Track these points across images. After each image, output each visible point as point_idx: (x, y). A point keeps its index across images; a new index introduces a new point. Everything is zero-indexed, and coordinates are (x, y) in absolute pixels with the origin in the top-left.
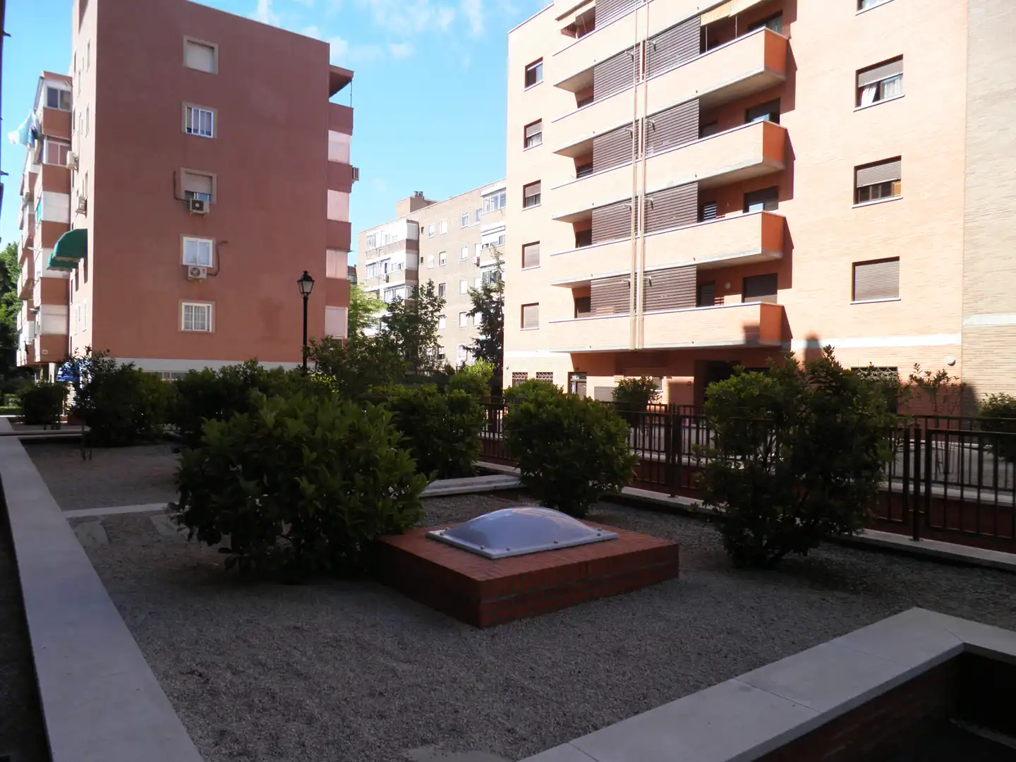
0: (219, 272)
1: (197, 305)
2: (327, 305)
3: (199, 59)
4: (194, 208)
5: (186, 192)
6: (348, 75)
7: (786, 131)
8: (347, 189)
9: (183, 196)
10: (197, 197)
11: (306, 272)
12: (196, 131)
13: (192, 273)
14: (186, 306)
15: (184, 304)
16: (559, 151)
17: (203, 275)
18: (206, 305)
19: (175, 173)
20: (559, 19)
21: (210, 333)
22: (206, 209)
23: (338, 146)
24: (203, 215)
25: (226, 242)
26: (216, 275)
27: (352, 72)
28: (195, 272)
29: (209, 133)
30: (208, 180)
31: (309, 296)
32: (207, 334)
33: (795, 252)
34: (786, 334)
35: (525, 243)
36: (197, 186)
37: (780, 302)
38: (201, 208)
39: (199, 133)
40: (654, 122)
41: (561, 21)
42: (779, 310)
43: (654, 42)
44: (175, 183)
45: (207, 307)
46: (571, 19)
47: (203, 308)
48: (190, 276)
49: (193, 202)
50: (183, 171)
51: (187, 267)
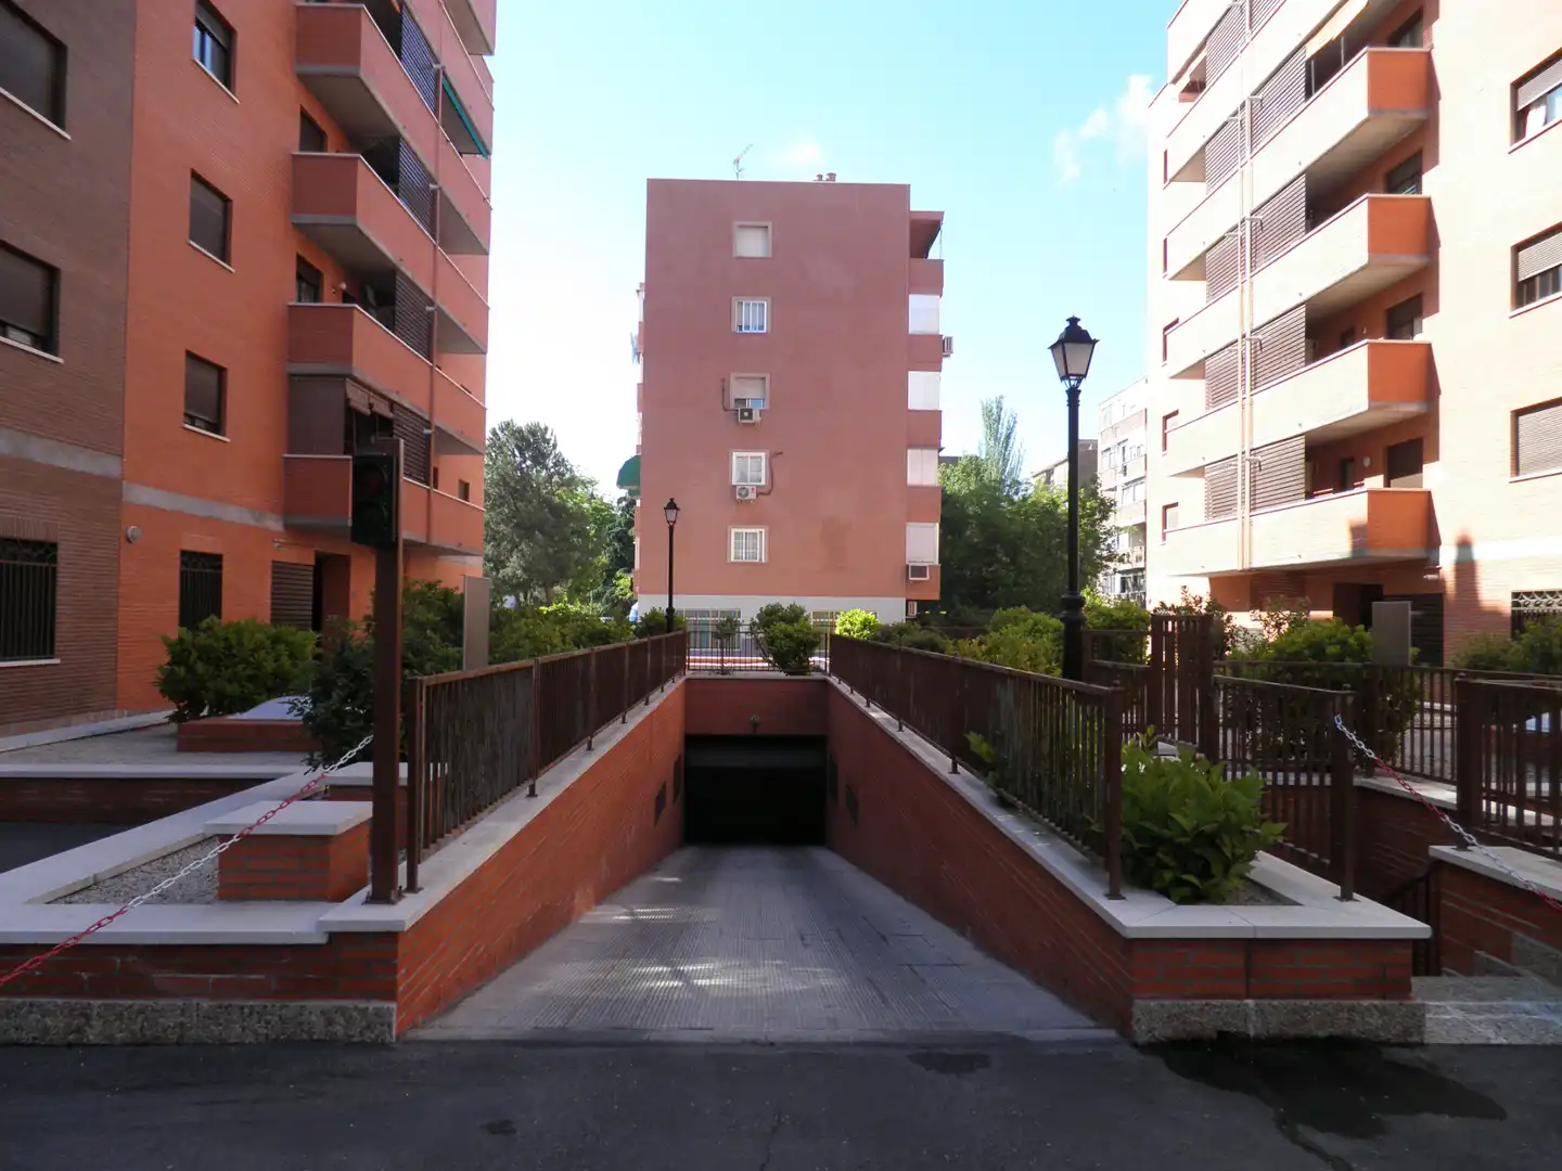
0: (775, 488)
1: (748, 531)
2: (910, 521)
3: (752, 245)
4: (743, 417)
5: (736, 400)
6: (936, 218)
7: (1428, 201)
8: (937, 367)
9: (732, 406)
10: (749, 405)
11: (672, 500)
12: (747, 327)
13: (740, 494)
14: (736, 533)
15: (734, 531)
16: (1176, 275)
17: (752, 496)
18: (758, 530)
19: (723, 380)
20: (1175, 81)
21: (762, 564)
22: (756, 417)
23: (922, 314)
24: (754, 424)
25: (781, 453)
26: (769, 493)
27: (942, 213)
28: (744, 493)
29: (761, 327)
30: (759, 382)
31: (675, 526)
32: (760, 565)
33: (1444, 401)
34: (1432, 539)
35: (1166, 414)
36: (751, 392)
37: (1426, 486)
38: (750, 417)
39: (751, 330)
40: (1261, 217)
41: (1178, 84)
42: (1423, 497)
43: (1260, 97)
44: (724, 390)
45: (760, 532)
46: (1185, 80)
47: (754, 534)
48: (738, 497)
49: (743, 411)
50: (733, 376)
51: (735, 486)
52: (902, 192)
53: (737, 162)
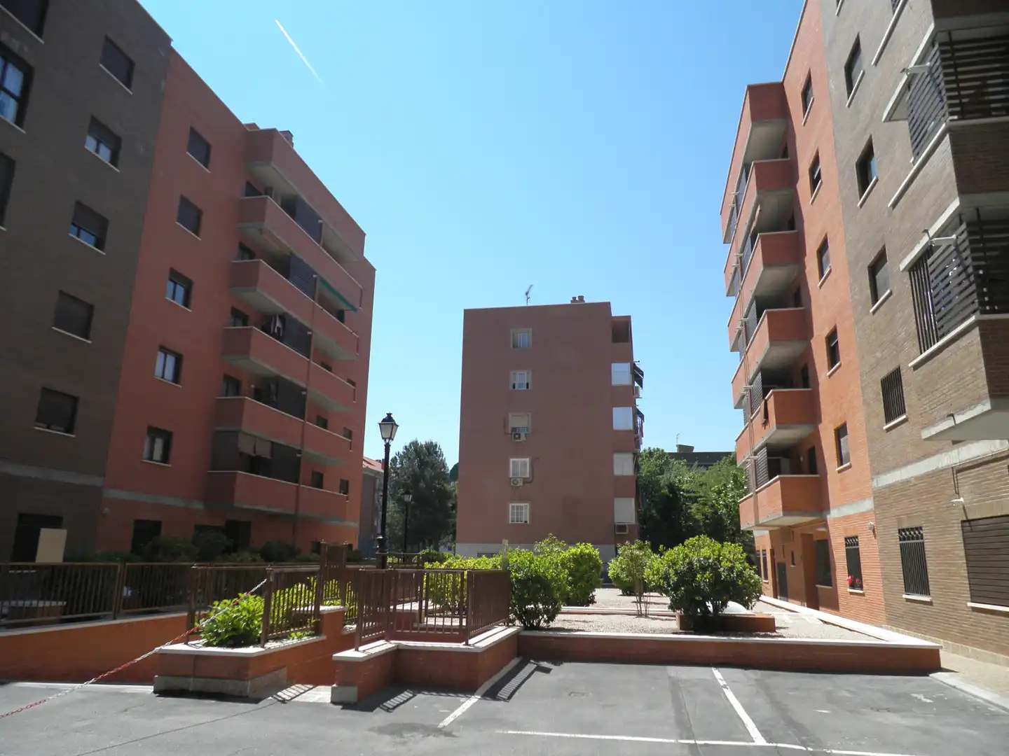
0: (534, 479)
1: (519, 505)
2: (616, 497)
4: (515, 439)
5: (512, 428)
6: (628, 320)
9: (510, 432)
10: (519, 430)
12: (519, 387)
13: (513, 483)
14: (512, 506)
15: (510, 505)
17: (521, 484)
18: (524, 505)
19: (505, 417)
21: (527, 525)
22: (523, 438)
23: (620, 374)
24: (522, 442)
25: (538, 459)
26: (531, 482)
27: (629, 317)
28: (515, 482)
29: (526, 387)
30: (525, 417)
32: (525, 525)
34: (821, 506)
36: (519, 421)
38: (519, 437)
39: (521, 389)
42: (815, 481)
44: (505, 424)
45: (526, 505)
47: (521, 507)
48: (512, 484)
49: (515, 435)
50: (510, 415)
51: (511, 478)
52: (607, 306)
53: (527, 294)
